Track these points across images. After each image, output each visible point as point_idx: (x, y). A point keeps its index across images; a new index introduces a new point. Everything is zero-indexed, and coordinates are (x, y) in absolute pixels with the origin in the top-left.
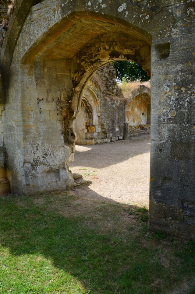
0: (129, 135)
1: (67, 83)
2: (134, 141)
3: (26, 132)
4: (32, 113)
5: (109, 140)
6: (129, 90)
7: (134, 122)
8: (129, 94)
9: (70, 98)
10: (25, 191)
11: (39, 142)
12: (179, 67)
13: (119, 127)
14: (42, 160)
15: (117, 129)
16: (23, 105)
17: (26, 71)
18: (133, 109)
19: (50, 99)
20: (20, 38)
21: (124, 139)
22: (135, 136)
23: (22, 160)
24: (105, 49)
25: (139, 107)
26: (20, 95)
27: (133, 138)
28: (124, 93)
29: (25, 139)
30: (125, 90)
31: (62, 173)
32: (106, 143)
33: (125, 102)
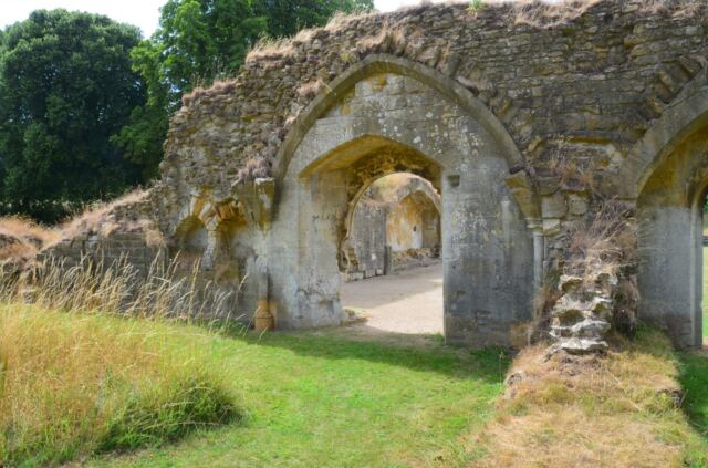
0: (393, 268)
1: (342, 197)
2: (403, 277)
3: (301, 255)
4: (307, 233)
5: (360, 276)
6: (392, 187)
7: (399, 243)
8: (391, 196)
9: (345, 215)
10: (297, 325)
11: (314, 267)
12: (467, 196)
13: (377, 254)
14: (316, 287)
15: (374, 257)
16: (299, 223)
17: (303, 185)
18: (397, 221)
19: (325, 216)
20: (298, 150)
21: (385, 273)
22: (403, 269)
23: (296, 287)
24: (389, 161)
25: (407, 217)
26: (296, 212)
27: (401, 273)
28: (384, 193)
29: (300, 263)
30: (384, 188)
31: (335, 304)
32: (356, 280)
33: (386, 211)
